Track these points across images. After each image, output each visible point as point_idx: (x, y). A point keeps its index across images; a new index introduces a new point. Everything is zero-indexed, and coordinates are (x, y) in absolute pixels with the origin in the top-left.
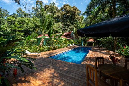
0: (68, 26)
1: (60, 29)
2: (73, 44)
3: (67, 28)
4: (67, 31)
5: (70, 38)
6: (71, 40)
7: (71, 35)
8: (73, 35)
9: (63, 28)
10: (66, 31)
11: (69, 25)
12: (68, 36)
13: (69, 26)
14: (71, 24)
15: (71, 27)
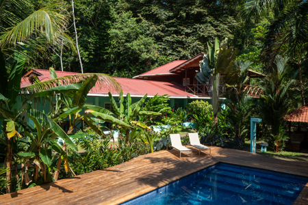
0: (192, 24)
1: (150, 40)
2: (195, 139)
3: (188, 35)
4: (187, 53)
5: (199, 93)
6: (200, 101)
7: (199, 74)
8: (207, 76)
9: (169, 38)
10: (183, 52)
11: (199, 18)
12: (186, 81)
13: (198, 25)
14: (210, 14)
15: (207, 30)
